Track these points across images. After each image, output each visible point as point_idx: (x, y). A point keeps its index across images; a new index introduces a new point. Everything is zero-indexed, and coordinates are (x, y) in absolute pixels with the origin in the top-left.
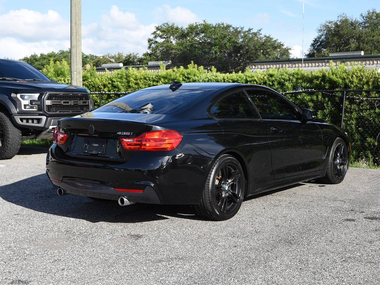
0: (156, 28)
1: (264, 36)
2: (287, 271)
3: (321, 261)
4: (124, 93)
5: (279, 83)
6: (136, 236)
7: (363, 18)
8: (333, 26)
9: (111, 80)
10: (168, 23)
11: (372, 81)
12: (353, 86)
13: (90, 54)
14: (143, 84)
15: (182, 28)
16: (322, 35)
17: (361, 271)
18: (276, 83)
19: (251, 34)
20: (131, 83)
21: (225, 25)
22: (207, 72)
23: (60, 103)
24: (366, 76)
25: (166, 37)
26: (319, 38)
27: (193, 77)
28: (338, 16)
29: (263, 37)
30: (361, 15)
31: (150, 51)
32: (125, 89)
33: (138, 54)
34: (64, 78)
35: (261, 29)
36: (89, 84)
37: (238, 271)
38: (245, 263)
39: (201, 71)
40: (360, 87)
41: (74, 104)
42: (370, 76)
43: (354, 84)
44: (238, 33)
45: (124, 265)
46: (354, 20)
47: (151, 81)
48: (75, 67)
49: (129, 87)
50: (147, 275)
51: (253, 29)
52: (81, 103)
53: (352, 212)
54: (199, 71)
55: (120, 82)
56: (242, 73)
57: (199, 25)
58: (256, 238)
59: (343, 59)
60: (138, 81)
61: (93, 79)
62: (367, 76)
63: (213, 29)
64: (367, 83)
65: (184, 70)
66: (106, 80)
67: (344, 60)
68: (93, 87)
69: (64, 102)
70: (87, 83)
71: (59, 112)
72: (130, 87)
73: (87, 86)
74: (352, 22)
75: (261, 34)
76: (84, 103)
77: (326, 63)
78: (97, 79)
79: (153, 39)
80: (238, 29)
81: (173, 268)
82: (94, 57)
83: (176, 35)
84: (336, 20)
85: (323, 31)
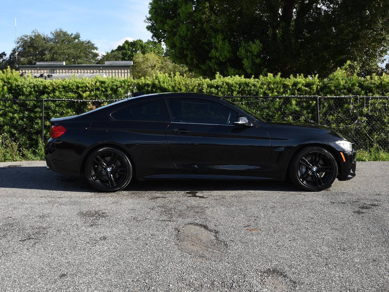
7: (53, 35)
8: (28, 39)
16: (20, 47)
30: (51, 33)
46: (46, 36)
67: (54, 68)
74: (44, 37)
77: (38, 70)
84: (31, 35)
85: (20, 43)
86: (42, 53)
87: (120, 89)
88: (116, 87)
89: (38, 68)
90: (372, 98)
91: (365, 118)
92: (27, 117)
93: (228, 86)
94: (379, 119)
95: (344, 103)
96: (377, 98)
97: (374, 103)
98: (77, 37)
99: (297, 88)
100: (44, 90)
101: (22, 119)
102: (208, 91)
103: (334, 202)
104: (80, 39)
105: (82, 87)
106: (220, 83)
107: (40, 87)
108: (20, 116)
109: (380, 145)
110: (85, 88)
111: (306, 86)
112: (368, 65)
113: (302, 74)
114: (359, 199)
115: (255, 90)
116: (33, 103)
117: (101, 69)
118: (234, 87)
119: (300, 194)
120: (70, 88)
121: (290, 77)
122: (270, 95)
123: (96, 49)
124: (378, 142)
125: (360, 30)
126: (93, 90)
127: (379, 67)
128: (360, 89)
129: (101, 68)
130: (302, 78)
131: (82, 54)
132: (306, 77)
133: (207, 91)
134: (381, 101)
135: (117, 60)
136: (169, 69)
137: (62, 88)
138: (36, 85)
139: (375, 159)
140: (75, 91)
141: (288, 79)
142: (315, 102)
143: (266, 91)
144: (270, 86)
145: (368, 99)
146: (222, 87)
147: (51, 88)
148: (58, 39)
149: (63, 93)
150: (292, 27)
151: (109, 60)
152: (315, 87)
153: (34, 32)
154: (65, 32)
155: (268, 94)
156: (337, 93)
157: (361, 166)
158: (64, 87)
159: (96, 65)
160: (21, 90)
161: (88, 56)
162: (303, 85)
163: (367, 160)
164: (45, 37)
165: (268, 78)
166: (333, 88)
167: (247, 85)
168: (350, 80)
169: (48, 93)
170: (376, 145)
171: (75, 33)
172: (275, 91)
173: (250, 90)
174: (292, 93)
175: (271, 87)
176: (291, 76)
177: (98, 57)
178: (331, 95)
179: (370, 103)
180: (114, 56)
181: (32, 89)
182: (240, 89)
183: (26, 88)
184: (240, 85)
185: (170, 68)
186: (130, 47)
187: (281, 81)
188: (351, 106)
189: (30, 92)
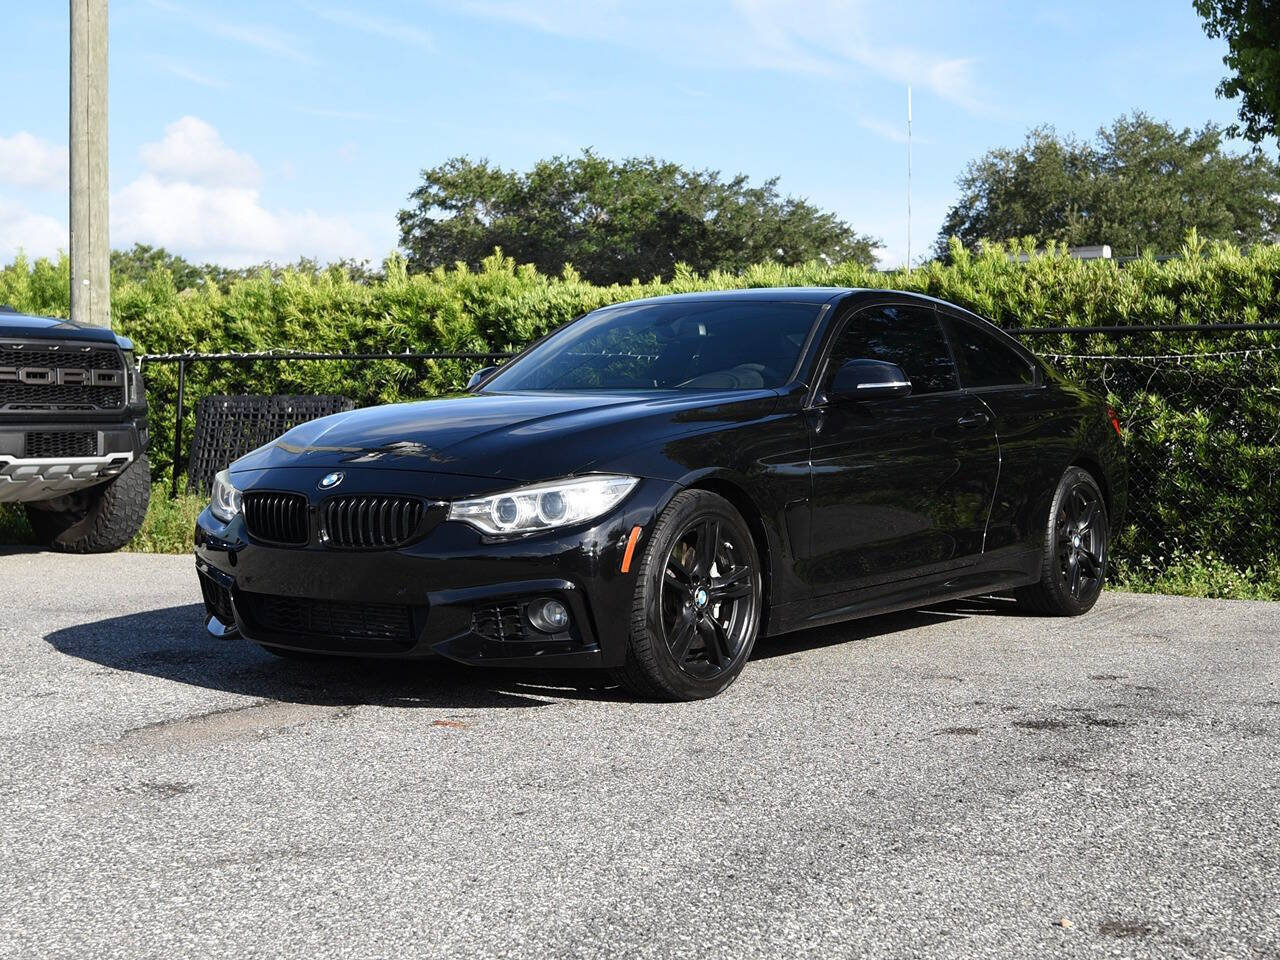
0: (425, 177)
1: (787, 202)
2: (678, 884)
3: (812, 854)
4: (262, 354)
6: (171, 787)
7: (1109, 141)
8: (1011, 165)
9: (223, 315)
10: (468, 159)
11: (1091, 298)
12: (1029, 318)
13: (205, 263)
14: (329, 326)
15: (512, 176)
16: (976, 197)
17: (947, 880)
19: (745, 194)
20: (290, 322)
21: (659, 166)
22: (545, 283)
23: (13, 377)
24: (1073, 284)
25: (460, 204)
26: (965, 207)
27: (499, 299)
28: (1028, 133)
29: (785, 204)
30: (1101, 132)
31: (408, 251)
32: (269, 345)
33: (367, 261)
34: (63, 311)
35: (778, 179)
36: (147, 329)
37: (497, 886)
38: (535, 862)
39: (525, 281)
40: (1055, 321)
41: (66, 382)
42: (1088, 283)
43: (1035, 311)
44: (701, 192)
45: (81, 877)
46: (1079, 148)
47: (356, 316)
48: (84, 264)
49: (284, 336)
50: (153, 907)
51: (747, 177)
52: (90, 378)
53: (977, 707)
54: (520, 279)
55: (253, 321)
56: (663, 282)
57: (570, 164)
58: (606, 788)
60: (315, 315)
61: (162, 313)
62: (1078, 284)
63: (616, 178)
64: (1078, 307)
65: (472, 278)
66: (206, 314)
68: (161, 338)
69: (29, 375)
70: (141, 325)
71: (11, 408)
72: (286, 338)
73: (142, 337)
74: (1072, 154)
75: (777, 196)
76: (104, 379)
78: (174, 310)
79: (418, 212)
80: (701, 179)
81: (259, 884)
82: (219, 274)
83: (493, 200)
84: (1022, 147)
98: (1209, 141)
102: (1139, 306)
104: (1217, 151)
106: (1192, 275)
118: (1250, 285)
133: (1131, 309)
146: (1195, 290)
148: (1125, 155)
153: (1036, 132)
154: (1161, 126)
164: (1077, 152)
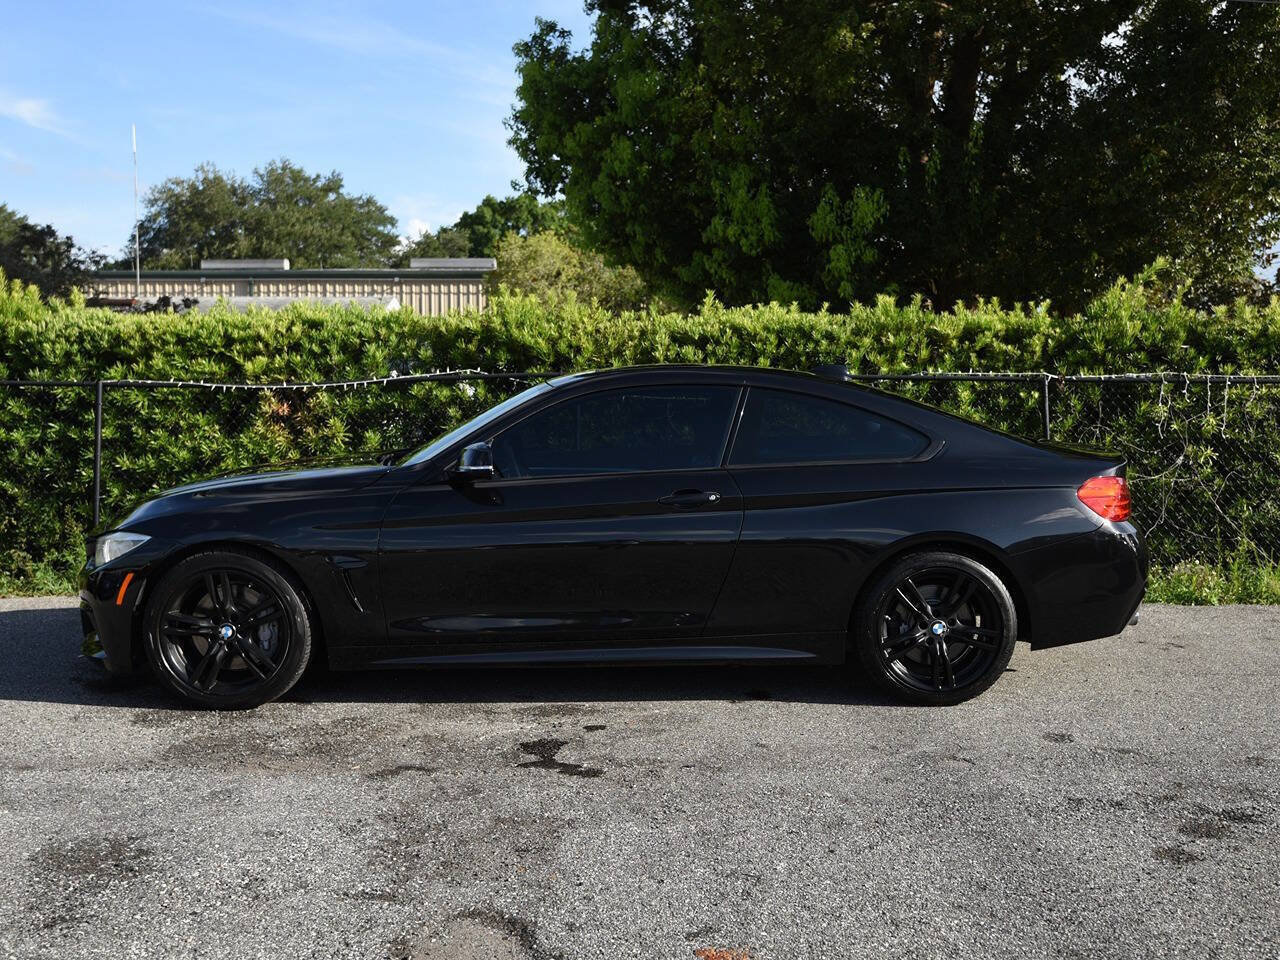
5: (344, 347)
8: (185, 191)
16: (158, 214)
18: (334, 348)
26: (149, 221)
30: (256, 172)
46: (239, 182)
59: (247, 276)
67: (251, 278)
74: (232, 186)
77: (201, 284)
84: (193, 178)
85: (160, 203)
86: (227, 236)
87: (371, 348)
88: (358, 341)
89: (203, 280)
90: (1234, 384)
91: (1209, 451)
92: (55, 443)
93: (743, 340)
94: (1258, 454)
95: (1138, 398)
96: (1251, 382)
97: (1240, 401)
98: (334, 185)
99: (977, 348)
100: (116, 350)
101: (37, 446)
102: (671, 354)
103: (1080, 801)
104: (341, 191)
105: (242, 341)
106: (713, 329)
107: (101, 339)
108: (32, 440)
109: (1260, 542)
110: (253, 344)
111: (1006, 340)
112: (1221, 269)
113: (995, 298)
114: (1180, 785)
115: (834, 354)
116: (76, 394)
117: (397, 284)
118: (761, 340)
119: (955, 758)
120: (200, 343)
121: (956, 308)
122: (884, 369)
123: (392, 221)
124: (1255, 533)
125: (1194, 154)
126: (279, 351)
127: (1256, 277)
128: (1192, 351)
129: (397, 279)
130: (995, 312)
131: (348, 238)
132: (1007, 306)
133: (666, 355)
134: (1264, 390)
135: (454, 257)
136: (603, 283)
137: (177, 343)
138: (88, 332)
139: (1245, 598)
140: (221, 353)
141: (946, 314)
142: (1036, 395)
143: (871, 357)
144: (884, 339)
145: (1218, 386)
146: (718, 343)
147: (136, 343)
148: (274, 190)
149: (178, 361)
150: (971, 144)
151: (431, 257)
152: (1036, 343)
153: (202, 167)
154: (300, 171)
155: (876, 365)
156: (1113, 365)
157: (1194, 626)
158: (181, 340)
159: (388, 270)
160: (35, 348)
161: (366, 243)
162: (996, 336)
163: (1215, 600)
164: (236, 185)
165: (879, 311)
166: (1099, 348)
167: (805, 334)
168: (1157, 319)
169: (128, 361)
170: (1245, 543)
171: (326, 174)
172: (901, 354)
173: (815, 353)
174: (961, 363)
175: (888, 343)
176: (960, 305)
177: (397, 248)
178: (1091, 369)
179: (1226, 397)
180: (445, 245)
181: (72, 345)
182: (782, 350)
183: (54, 343)
184: (781, 336)
185: (608, 280)
186: (498, 218)
187: (921, 324)
188: (1162, 411)
189: (68, 355)
